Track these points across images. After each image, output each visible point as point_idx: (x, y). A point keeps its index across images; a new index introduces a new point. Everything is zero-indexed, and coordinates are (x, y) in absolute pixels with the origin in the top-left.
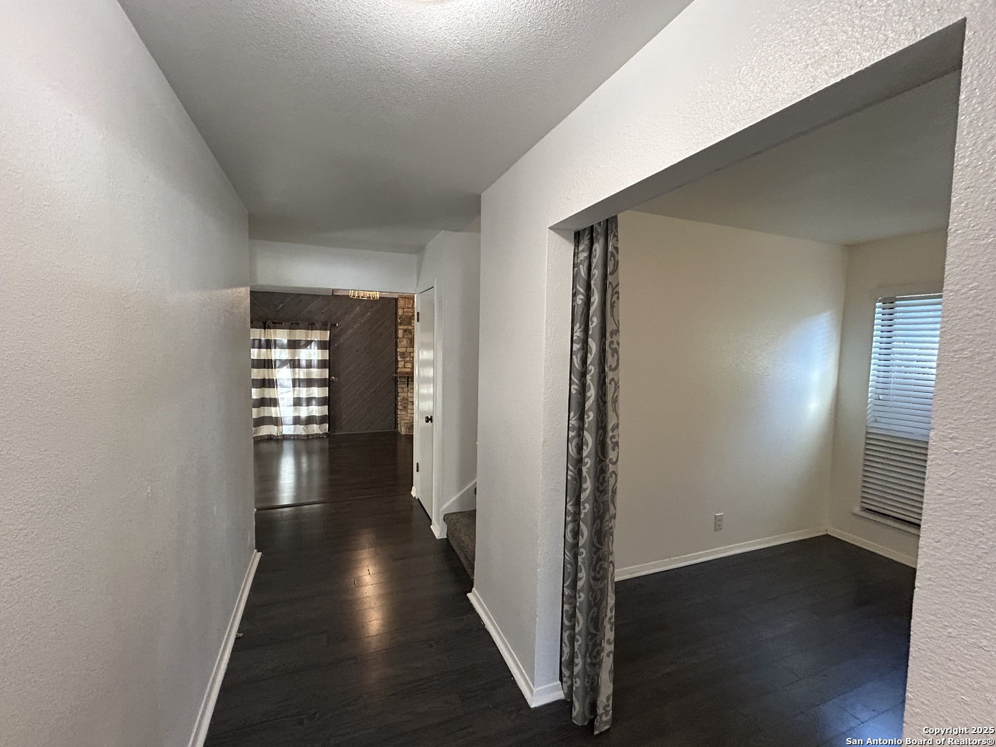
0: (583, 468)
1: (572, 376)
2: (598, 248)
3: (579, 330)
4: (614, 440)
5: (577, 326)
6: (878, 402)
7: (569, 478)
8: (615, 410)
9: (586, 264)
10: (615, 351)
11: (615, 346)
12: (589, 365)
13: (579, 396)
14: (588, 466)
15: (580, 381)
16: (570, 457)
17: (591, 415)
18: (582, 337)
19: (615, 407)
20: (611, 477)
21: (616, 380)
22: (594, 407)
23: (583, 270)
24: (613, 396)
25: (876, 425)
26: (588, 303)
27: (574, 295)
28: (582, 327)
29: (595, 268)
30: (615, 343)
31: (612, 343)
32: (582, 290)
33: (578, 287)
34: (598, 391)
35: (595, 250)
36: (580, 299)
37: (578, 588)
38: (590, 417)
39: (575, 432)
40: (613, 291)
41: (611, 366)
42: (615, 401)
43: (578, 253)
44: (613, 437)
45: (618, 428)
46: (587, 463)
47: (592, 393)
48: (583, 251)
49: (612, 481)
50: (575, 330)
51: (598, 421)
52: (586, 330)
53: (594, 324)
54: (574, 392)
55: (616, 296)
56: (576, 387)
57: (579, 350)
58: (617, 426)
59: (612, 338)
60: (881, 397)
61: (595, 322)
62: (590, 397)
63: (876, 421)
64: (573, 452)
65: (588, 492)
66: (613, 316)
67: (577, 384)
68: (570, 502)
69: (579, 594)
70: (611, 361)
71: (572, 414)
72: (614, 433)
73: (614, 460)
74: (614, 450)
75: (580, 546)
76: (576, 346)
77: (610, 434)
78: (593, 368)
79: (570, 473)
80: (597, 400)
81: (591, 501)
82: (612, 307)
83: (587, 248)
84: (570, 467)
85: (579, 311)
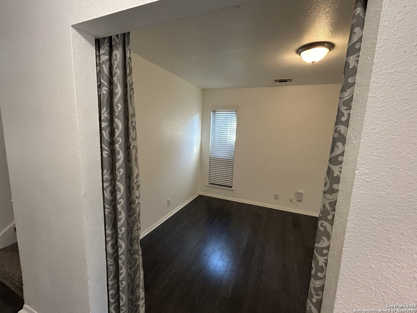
0: (118, 206)
1: (103, 145)
2: (118, 53)
3: (105, 113)
4: (137, 184)
5: (104, 110)
6: (213, 147)
7: (106, 213)
8: (137, 165)
9: (108, 64)
10: (134, 128)
11: (133, 124)
12: (117, 137)
13: (109, 158)
14: (122, 204)
15: (109, 148)
16: (106, 200)
17: (122, 171)
18: (109, 118)
19: (137, 163)
20: (137, 207)
21: (136, 147)
22: (123, 166)
23: (105, 69)
24: (135, 157)
25: (212, 155)
26: (111, 93)
27: (99, 86)
28: (108, 111)
29: (116, 68)
30: (134, 122)
31: (132, 122)
32: (106, 84)
33: (102, 81)
34: (125, 155)
35: (116, 55)
36: (105, 90)
37: (120, 280)
38: (121, 172)
39: (108, 182)
40: (130, 88)
41: (133, 137)
42: (136, 160)
43: (100, 56)
44: (137, 182)
45: (139, 176)
46: (121, 202)
47: (121, 156)
48: (104, 54)
49: (138, 209)
50: (102, 113)
51: (126, 174)
52: (111, 112)
53: (119, 109)
54: (105, 156)
55: (132, 91)
56: (107, 152)
57: (106, 127)
58: (138, 175)
59: (132, 119)
60: (213, 145)
61: (119, 108)
62: (120, 159)
63: (212, 153)
64: (108, 195)
65: (123, 221)
66: (131, 104)
67: (107, 151)
68: (108, 228)
69: (121, 283)
70: (132, 134)
71: (105, 171)
72: (137, 180)
73: (138, 196)
74: (137, 190)
75: (119, 254)
76: (104, 124)
77: (135, 181)
78: (120, 139)
79: (106, 210)
80: (125, 161)
81: (126, 226)
82: (131, 98)
83: (107, 53)
84: (107, 206)
85: (105, 99)
